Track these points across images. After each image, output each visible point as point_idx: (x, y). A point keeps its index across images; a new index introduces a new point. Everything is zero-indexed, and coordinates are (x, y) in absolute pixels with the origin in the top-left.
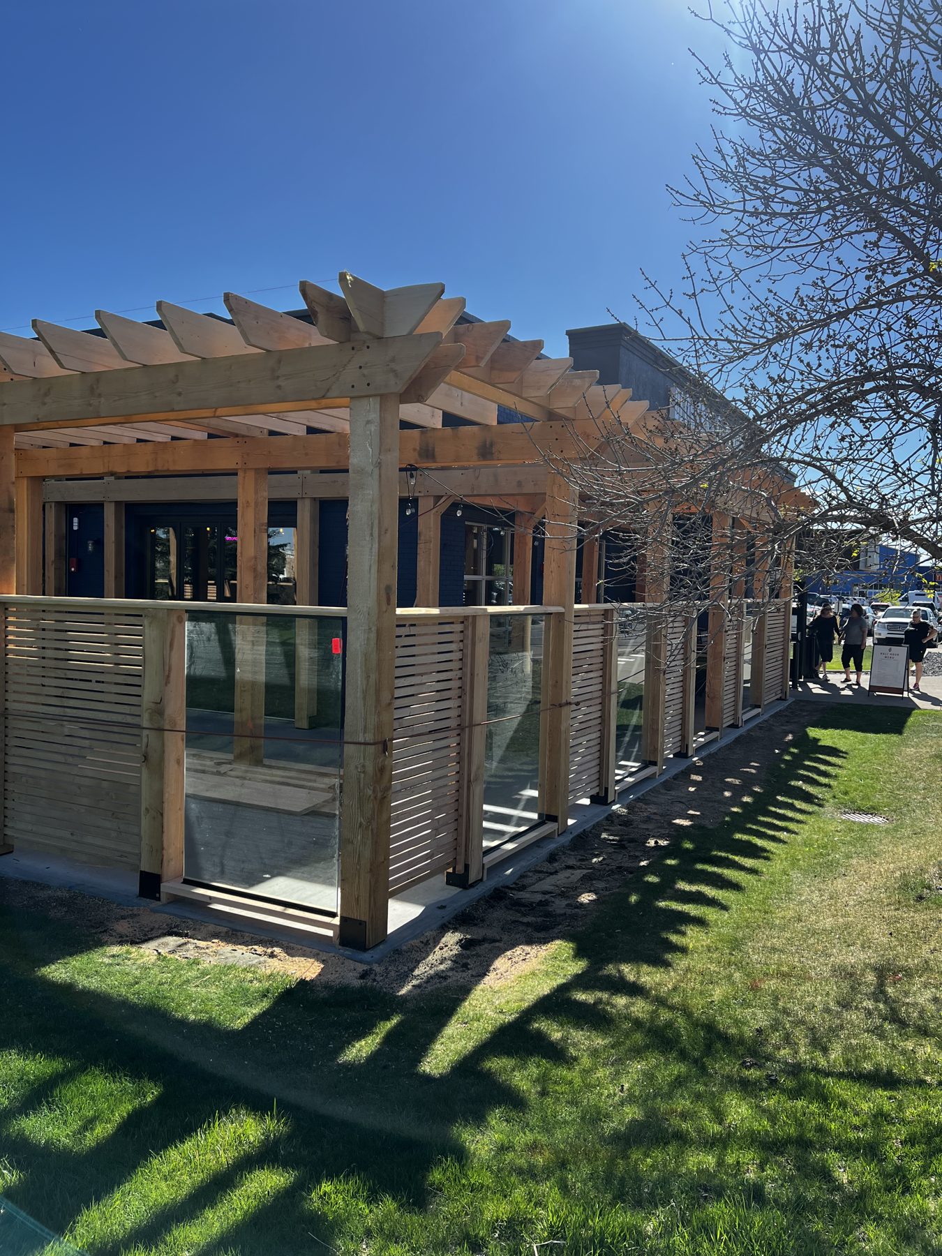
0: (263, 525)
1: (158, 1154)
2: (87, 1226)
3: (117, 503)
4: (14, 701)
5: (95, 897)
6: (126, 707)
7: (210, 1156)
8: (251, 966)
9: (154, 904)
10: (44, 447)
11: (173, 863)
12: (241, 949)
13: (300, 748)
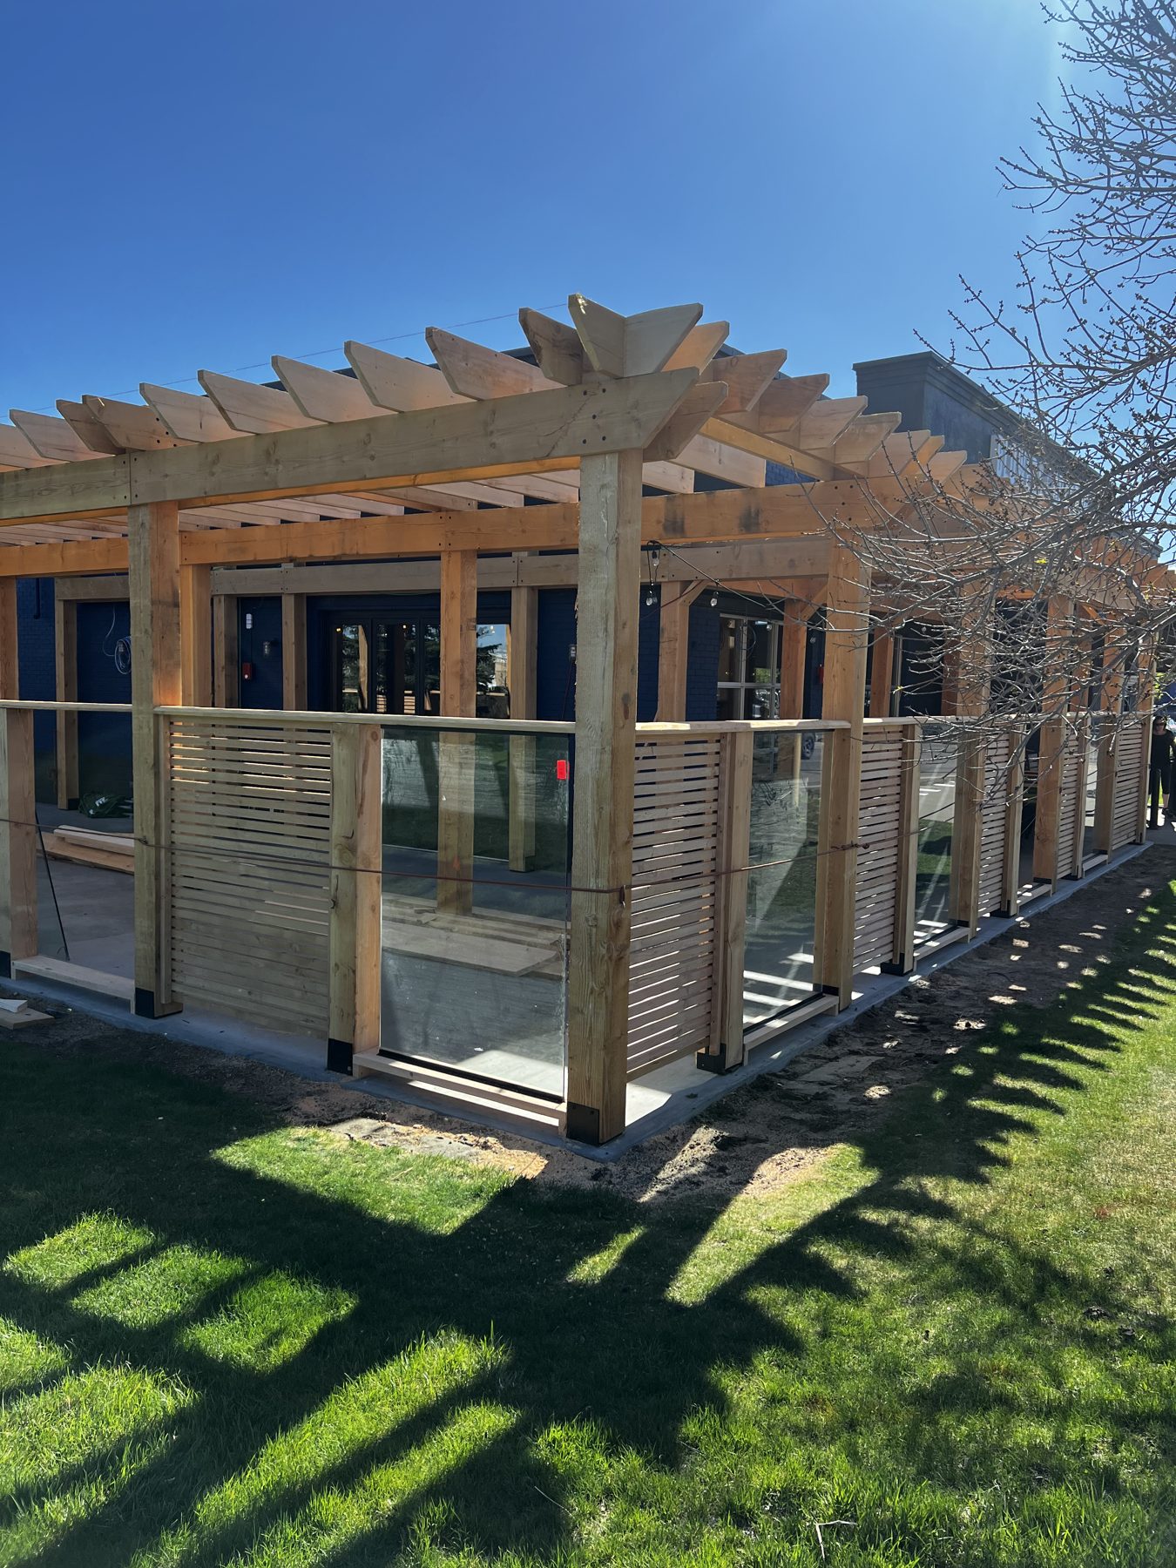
0: (471, 620)
1: (354, 1379)
2: (273, 1461)
3: (298, 596)
4: (182, 833)
5: (276, 1069)
6: (312, 841)
7: (414, 1385)
8: (460, 1158)
9: (345, 1079)
10: (212, 528)
11: (367, 1031)
12: (448, 1137)
13: (516, 895)
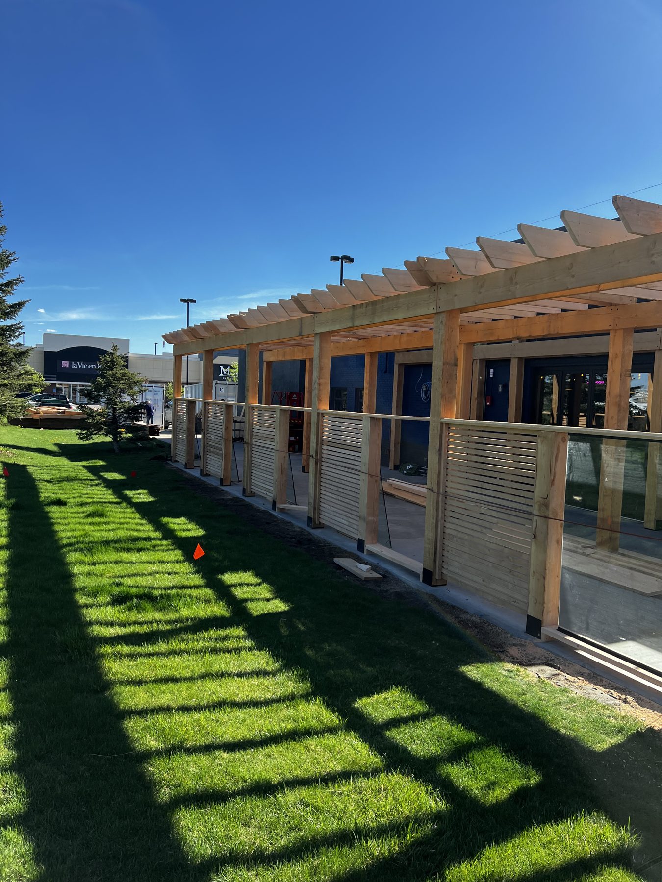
0: (628, 371)
1: (539, 826)
2: (489, 860)
3: (520, 359)
4: (451, 487)
5: (496, 627)
6: (522, 498)
8: (610, 705)
9: (536, 640)
10: (476, 323)
11: (550, 614)
12: (600, 690)
13: (649, 544)
